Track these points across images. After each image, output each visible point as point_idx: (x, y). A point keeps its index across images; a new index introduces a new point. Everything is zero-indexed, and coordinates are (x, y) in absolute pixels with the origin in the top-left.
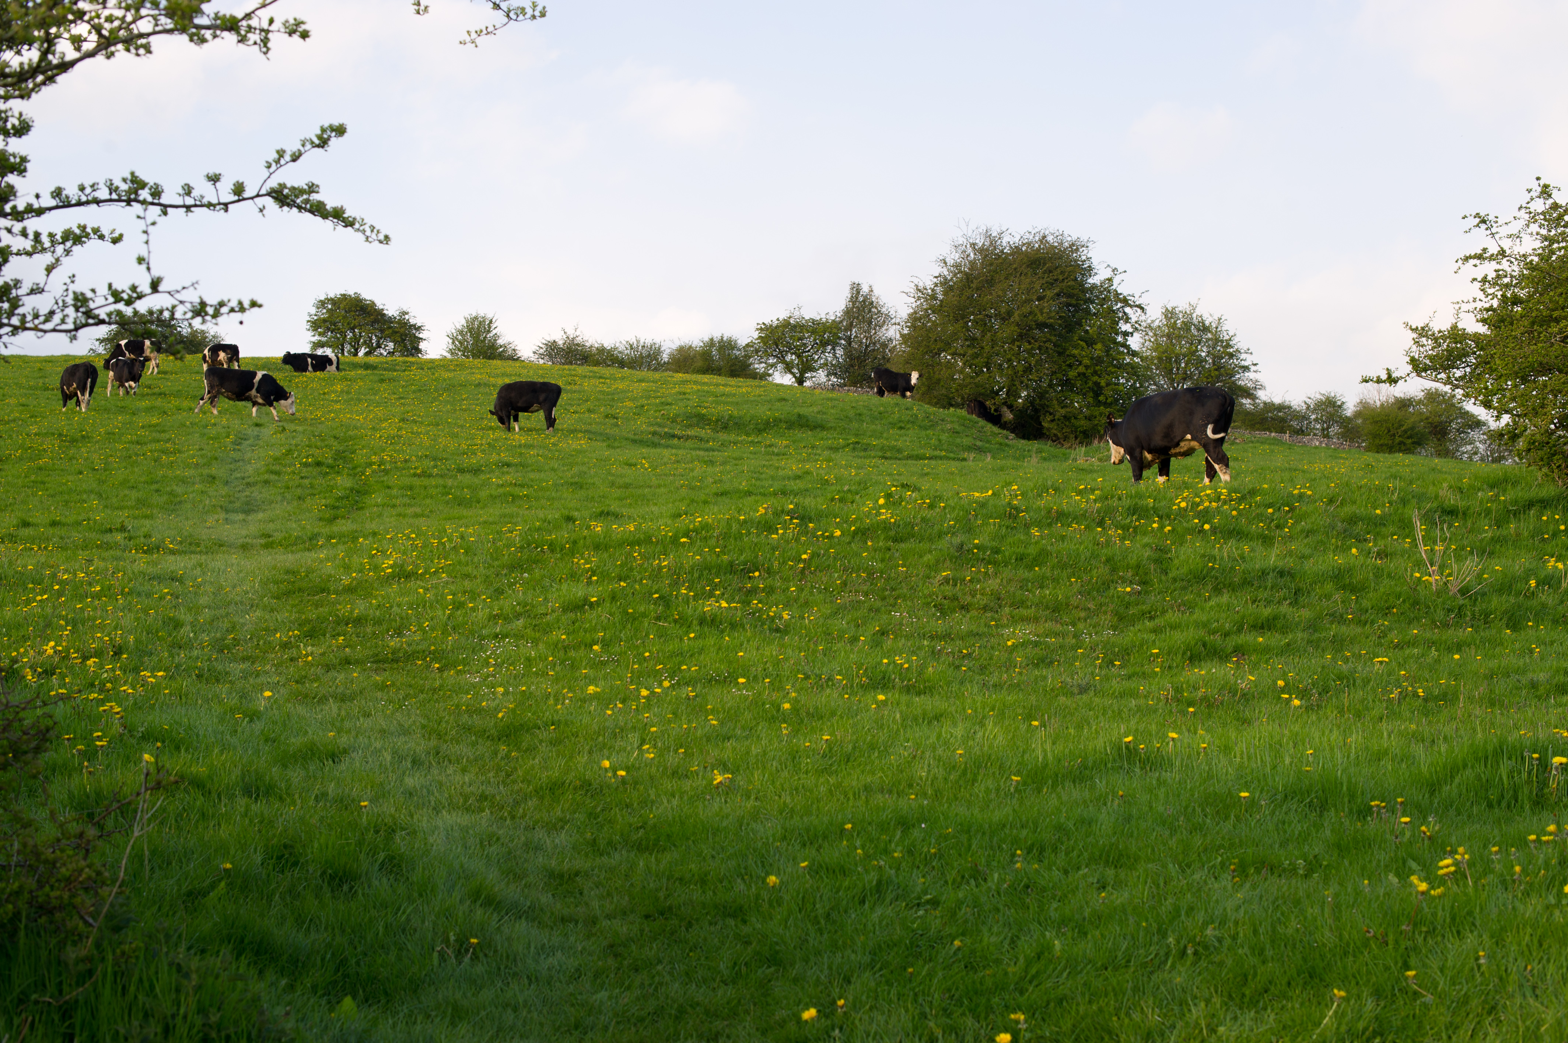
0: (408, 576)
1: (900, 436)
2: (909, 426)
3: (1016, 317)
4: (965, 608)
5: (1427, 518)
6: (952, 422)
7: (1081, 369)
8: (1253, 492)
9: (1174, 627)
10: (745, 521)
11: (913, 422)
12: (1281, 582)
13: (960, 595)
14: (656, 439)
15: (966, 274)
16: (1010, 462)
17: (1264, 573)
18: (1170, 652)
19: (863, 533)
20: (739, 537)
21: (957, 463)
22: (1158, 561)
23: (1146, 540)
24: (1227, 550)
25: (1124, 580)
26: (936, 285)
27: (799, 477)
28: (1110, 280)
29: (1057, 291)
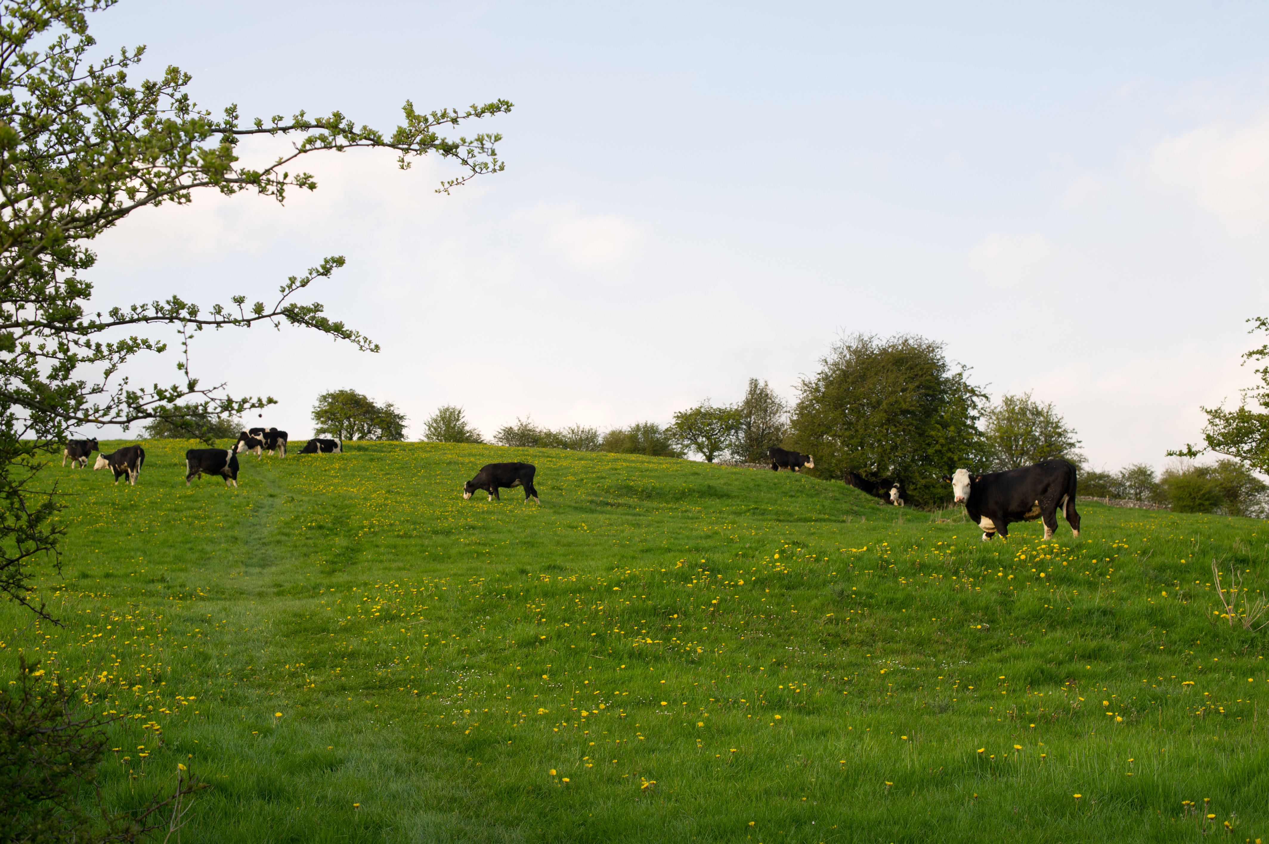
0: (393, 618)
1: (792, 502)
2: (799, 494)
3: (884, 405)
4: (845, 643)
5: (1223, 566)
6: (833, 491)
7: (938, 447)
8: (1080, 546)
9: (1017, 657)
10: (666, 573)
11: (801, 492)
12: (1104, 619)
13: (841, 632)
14: (593, 507)
15: (843, 371)
16: (881, 523)
17: (1090, 612)
18: (1014, 678)
19: (762, 582)
21: (838, 525)
22: (1003, 603)
23: (993, 586)
24: (1059, 594)
25: (975, 619)
26: (819, 380)
27: (708, 537)
28: (960, 374)
29: (917, 384)
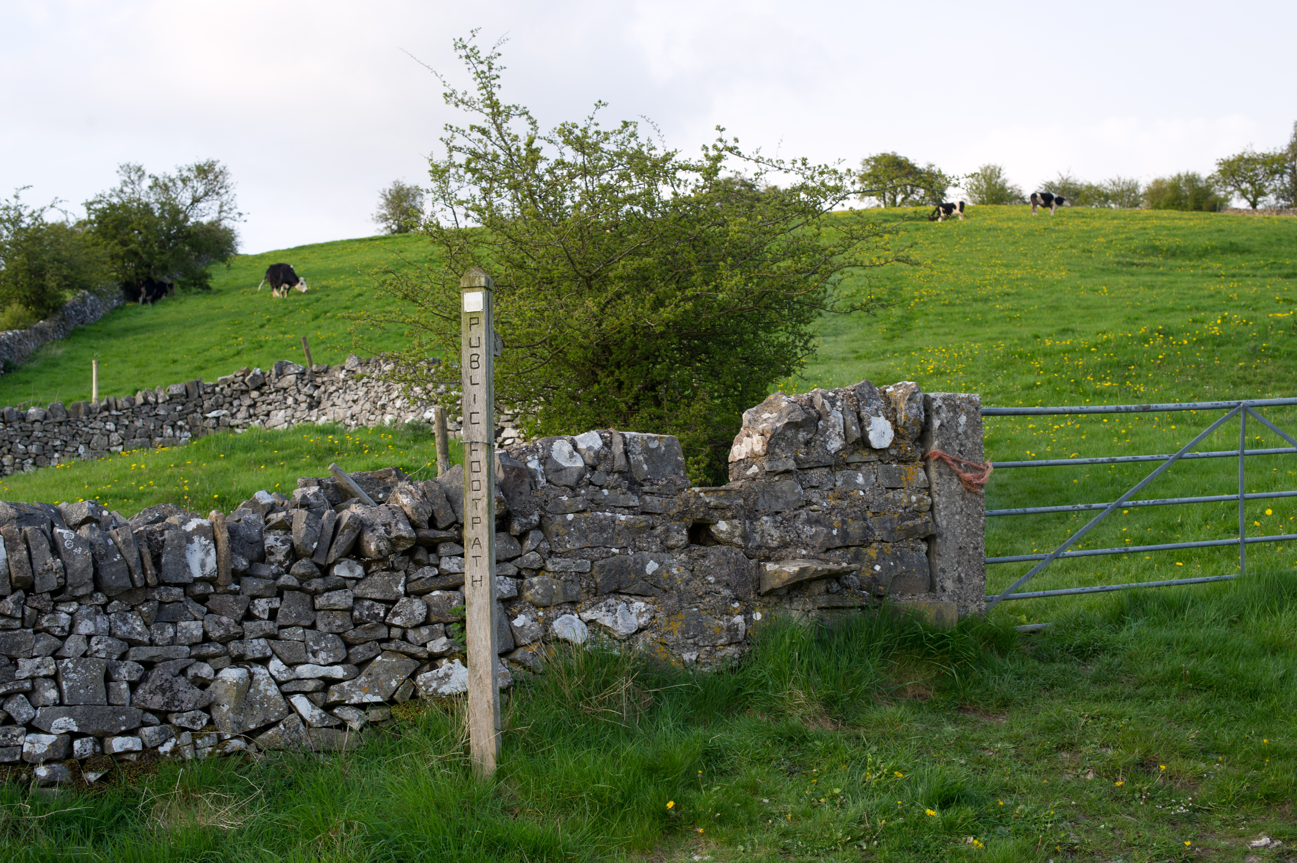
0: (942, 374)
10: (1131, 337)
13: (1247, 376)
19: (1201, 342)
20: (1125, 347)
27: (1211, 296)
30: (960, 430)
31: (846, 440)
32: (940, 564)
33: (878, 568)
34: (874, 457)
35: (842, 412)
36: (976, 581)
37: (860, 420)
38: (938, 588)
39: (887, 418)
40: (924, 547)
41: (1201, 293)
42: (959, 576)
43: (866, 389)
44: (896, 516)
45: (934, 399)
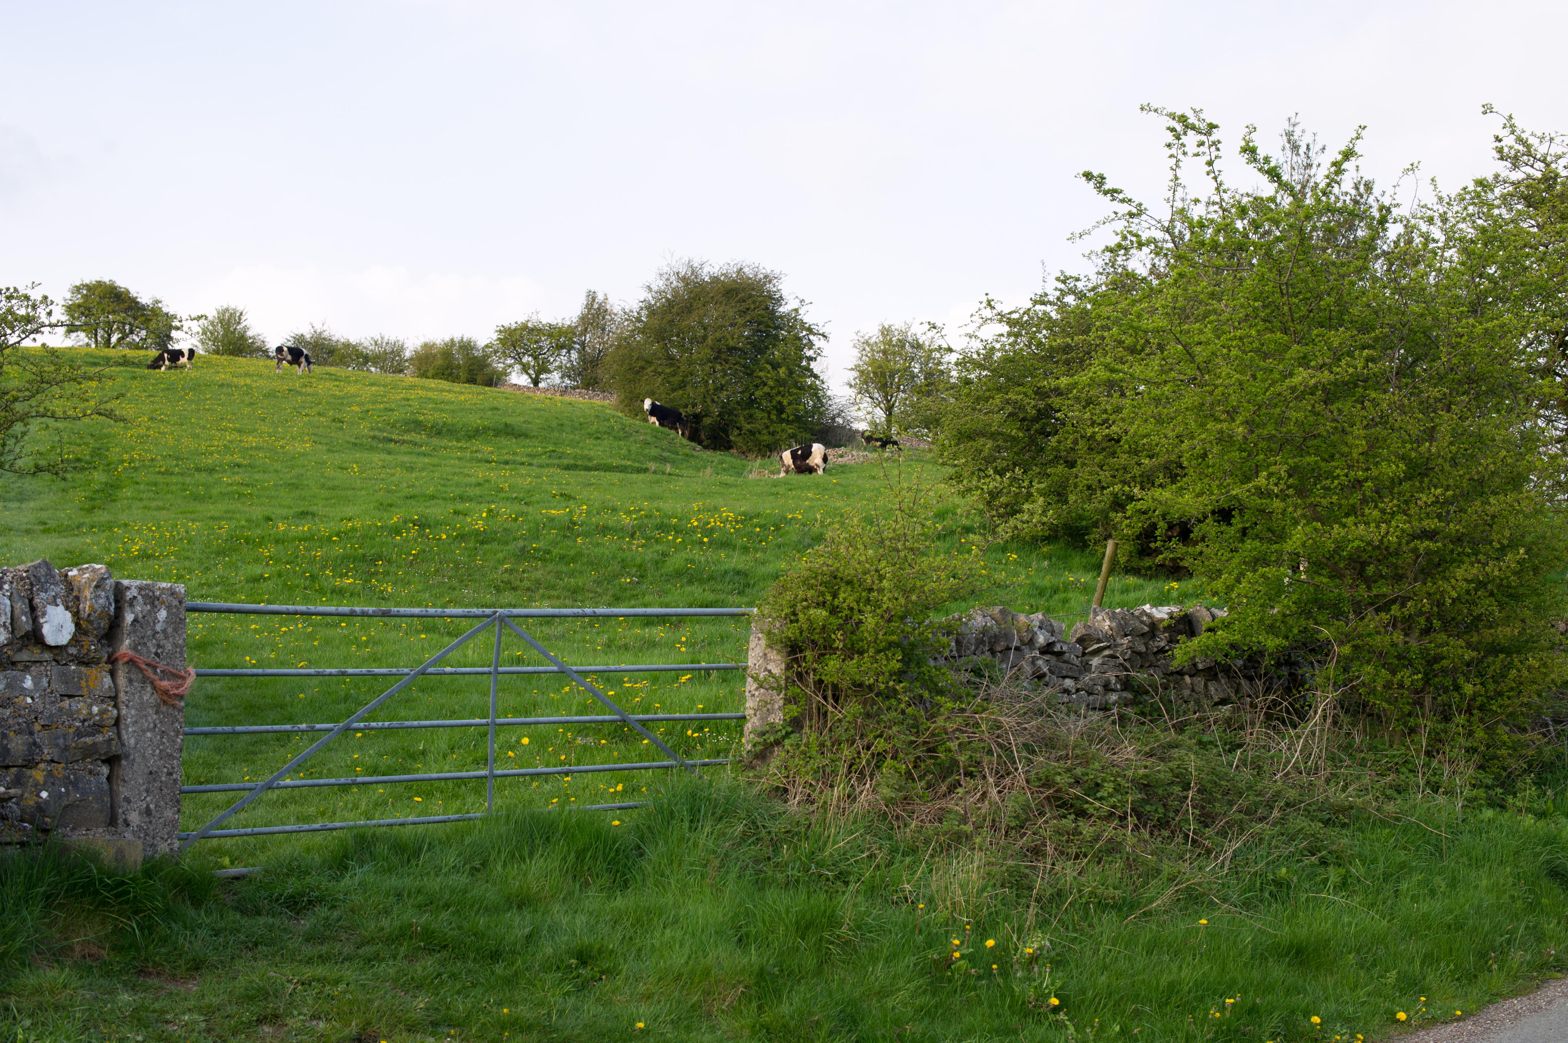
1: (595, 445)
3: (711, 341)
7: (766, 389)
11: (609, 433)
12: (737, 578)
14: (374, 444)
17: (727, 572)
19: (462, 537)
20: (373, 538)
22: (658, 562)
23: (657, 547)
25: (628, 574)
26: (642, 309)
27: (479, 484)
28: (796, 310)
29: (748, 318)
30: (158, 628)
31: (13, 632)
32: (124, 791)
33: (44, 794)
34: (47, 656)
35: (10, 598)
36: (169, 813)
37: (33, 608)
38: (120, 821)
39: (67, 608)
40: (105, 770)
41: (468, 480)
42: (148, 808)
43: (43, 571)
44: (71, 731)
45: (128, 588)
